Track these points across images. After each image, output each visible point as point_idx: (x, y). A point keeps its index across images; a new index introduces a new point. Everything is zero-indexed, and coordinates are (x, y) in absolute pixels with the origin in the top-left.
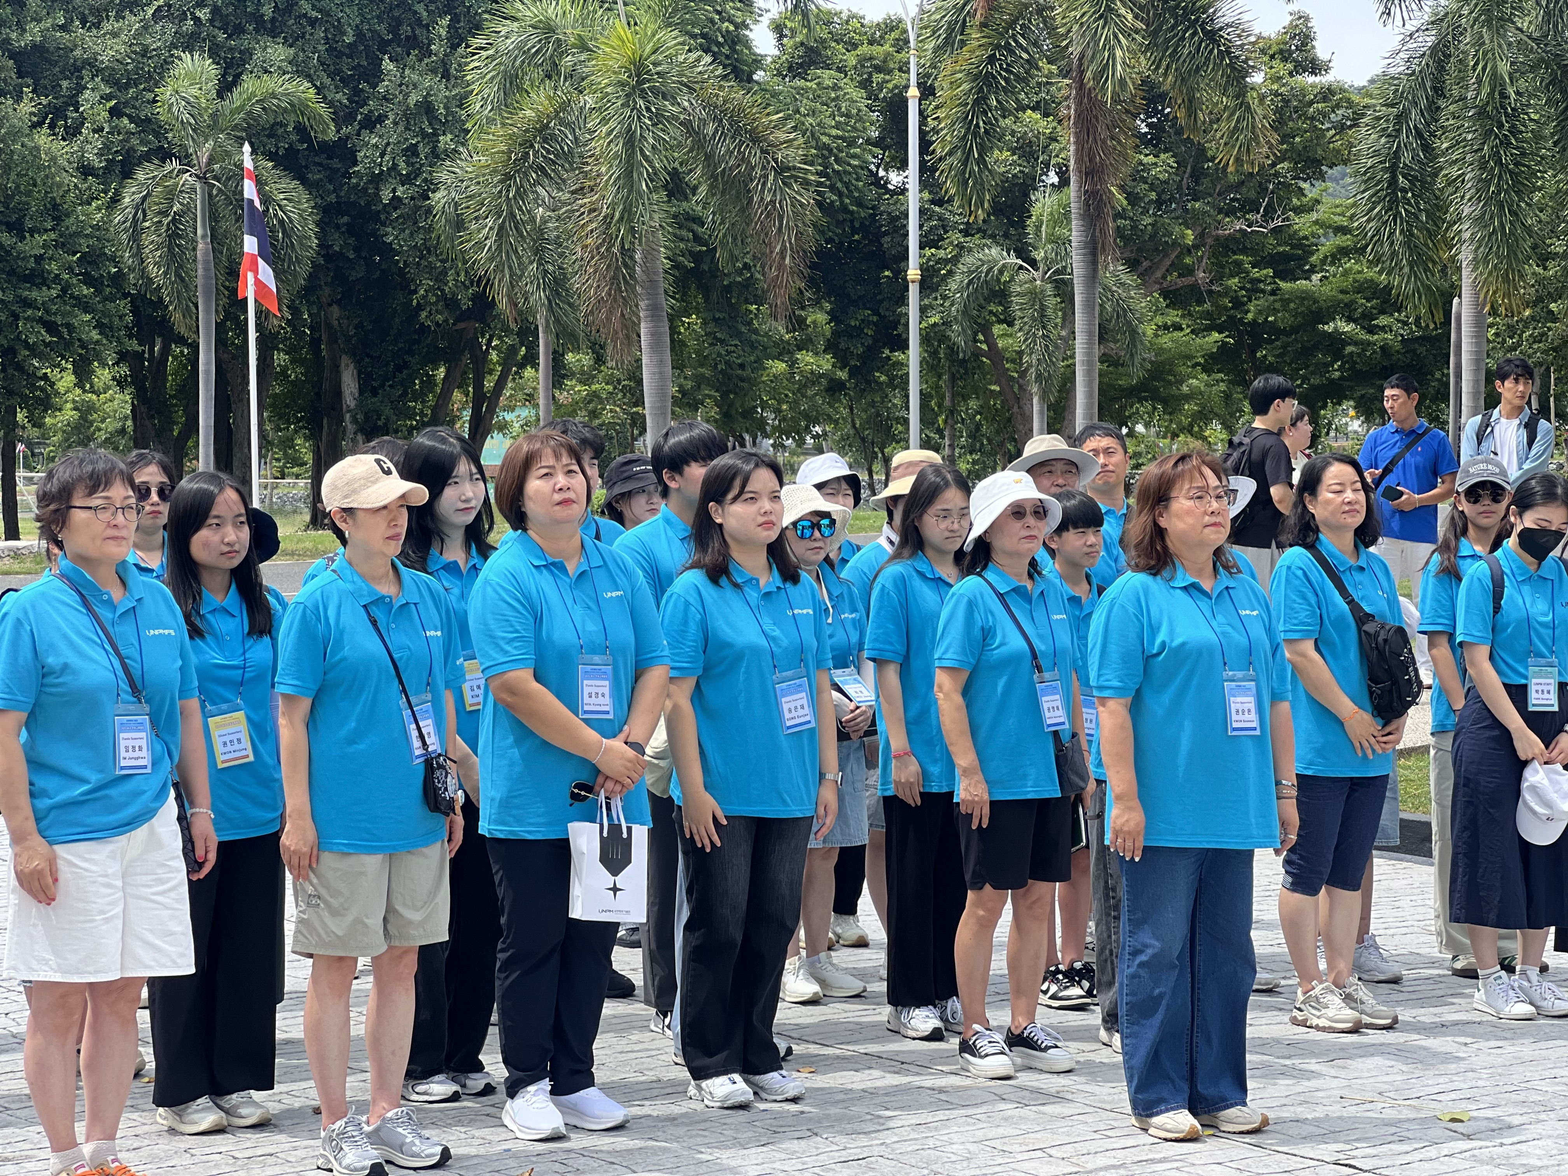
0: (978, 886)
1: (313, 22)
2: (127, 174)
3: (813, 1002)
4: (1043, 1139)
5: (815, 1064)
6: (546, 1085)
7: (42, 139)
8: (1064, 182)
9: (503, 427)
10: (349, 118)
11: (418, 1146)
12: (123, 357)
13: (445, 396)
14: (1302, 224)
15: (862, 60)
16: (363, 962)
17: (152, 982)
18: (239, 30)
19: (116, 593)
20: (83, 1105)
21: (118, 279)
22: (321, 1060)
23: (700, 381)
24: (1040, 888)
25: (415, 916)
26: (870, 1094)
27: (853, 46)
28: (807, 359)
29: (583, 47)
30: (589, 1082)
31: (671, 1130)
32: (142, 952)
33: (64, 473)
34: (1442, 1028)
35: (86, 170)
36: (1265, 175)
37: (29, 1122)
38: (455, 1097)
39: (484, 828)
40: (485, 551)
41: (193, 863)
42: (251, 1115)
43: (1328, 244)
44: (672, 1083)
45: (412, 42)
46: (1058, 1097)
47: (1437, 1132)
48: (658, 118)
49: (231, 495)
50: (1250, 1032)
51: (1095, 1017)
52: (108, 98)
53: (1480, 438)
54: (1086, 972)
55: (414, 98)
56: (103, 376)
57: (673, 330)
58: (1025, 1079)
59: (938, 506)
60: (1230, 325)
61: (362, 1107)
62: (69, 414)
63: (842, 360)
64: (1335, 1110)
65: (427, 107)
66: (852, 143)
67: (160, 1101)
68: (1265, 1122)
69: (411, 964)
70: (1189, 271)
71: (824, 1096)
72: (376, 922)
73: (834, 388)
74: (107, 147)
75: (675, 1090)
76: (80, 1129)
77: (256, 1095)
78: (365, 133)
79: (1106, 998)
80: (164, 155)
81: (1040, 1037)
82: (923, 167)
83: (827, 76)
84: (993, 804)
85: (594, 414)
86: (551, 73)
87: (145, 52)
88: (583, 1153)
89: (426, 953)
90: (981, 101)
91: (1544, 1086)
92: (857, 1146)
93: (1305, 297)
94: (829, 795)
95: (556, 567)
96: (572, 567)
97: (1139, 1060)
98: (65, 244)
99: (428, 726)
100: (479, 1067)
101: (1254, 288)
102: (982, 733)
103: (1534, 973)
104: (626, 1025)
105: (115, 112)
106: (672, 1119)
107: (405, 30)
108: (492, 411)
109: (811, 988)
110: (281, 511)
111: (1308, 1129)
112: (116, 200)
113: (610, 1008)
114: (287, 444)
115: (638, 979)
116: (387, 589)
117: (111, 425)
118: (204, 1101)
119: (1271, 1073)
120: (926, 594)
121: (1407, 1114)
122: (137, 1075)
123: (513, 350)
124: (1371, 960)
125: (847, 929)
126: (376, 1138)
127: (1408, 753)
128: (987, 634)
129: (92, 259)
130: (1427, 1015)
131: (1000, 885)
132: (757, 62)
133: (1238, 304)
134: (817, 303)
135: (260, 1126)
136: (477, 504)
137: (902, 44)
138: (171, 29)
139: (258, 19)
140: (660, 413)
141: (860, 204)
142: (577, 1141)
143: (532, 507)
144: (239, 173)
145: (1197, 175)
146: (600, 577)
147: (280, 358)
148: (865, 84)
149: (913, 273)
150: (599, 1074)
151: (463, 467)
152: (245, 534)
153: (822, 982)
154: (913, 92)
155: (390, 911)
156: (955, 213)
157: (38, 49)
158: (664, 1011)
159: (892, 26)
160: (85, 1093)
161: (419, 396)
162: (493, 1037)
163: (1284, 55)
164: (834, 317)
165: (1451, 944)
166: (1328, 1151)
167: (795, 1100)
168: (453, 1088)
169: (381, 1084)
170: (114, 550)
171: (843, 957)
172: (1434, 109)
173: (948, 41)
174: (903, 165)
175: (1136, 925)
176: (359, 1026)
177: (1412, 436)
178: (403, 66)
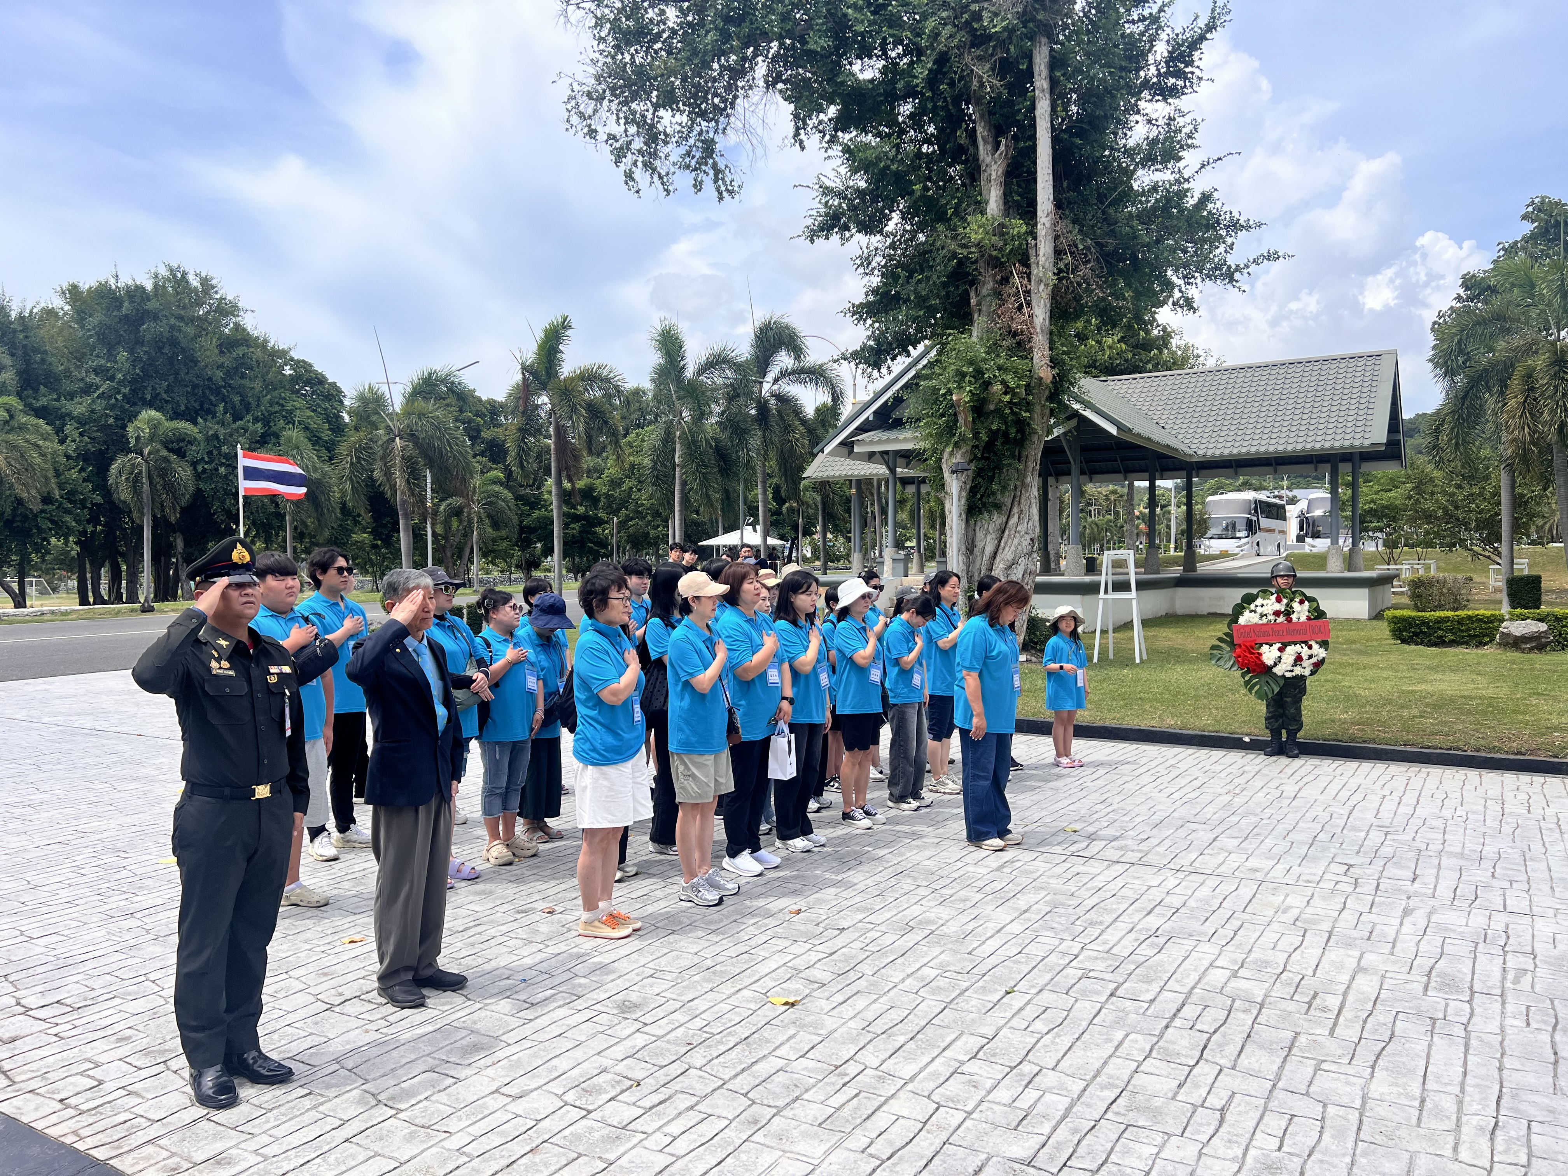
1: (167, 402)
6: (748, 851)
11: (728, 886)
18: (135, 404)
25: (722, 781)
30: (759, 848)
32: (641, 809)
35: (68, 457)
45: (208, 412)
52: (77, 428)
55: (211, 433)
65: (216, 436)
74: (77, 448)
78: (189, 446)
81: (871, 810)
90: (523, 440)
99: (728, 694)
105: (81, 434)
107: (206, 406)
138: (104, 402)
139: (143, 399)
142: (769, 875)
155: (715, 779)
167: (824, 845)
178: (205, 420)
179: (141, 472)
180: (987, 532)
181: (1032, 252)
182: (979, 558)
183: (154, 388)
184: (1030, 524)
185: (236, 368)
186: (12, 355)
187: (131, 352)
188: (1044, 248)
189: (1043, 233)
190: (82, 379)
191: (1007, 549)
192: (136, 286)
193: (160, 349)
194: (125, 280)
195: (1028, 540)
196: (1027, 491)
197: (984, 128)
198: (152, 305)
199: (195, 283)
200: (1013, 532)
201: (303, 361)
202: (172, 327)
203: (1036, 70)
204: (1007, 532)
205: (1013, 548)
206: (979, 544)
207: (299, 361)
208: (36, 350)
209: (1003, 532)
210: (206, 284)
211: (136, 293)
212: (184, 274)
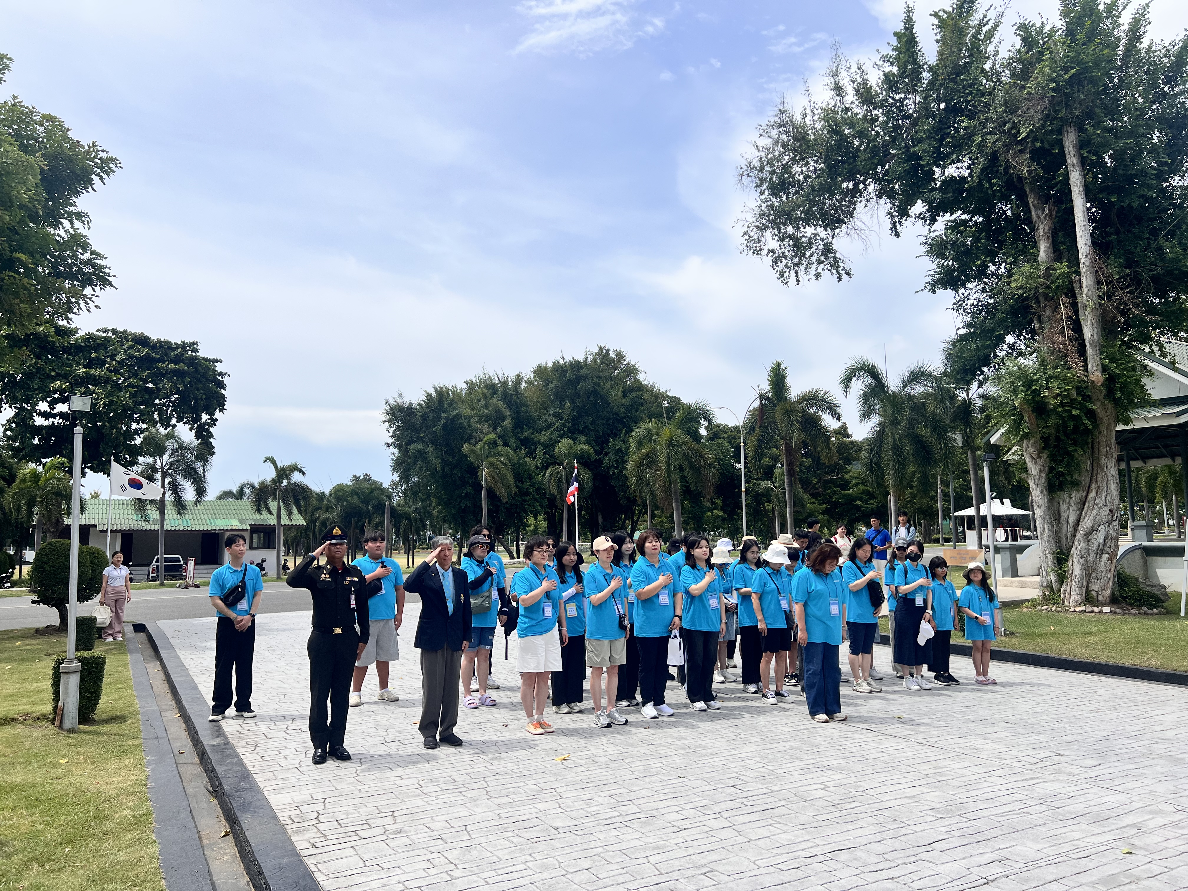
0: (765, 652)
1: (592, 430)
2: (547, 469)
3: (723, 682)
4: (786, 721)
5: (723, 699)
6: (652, 703)
7: (527, 459)
8: (783, 465)
9: (639, 530)
10: (601, 453)
11: (619, 719)
12: (545, 513)
13: (624, 522)
14: (846, 477)
15: (729, 436)
16: (605, 669)
17: (552, 673)
18: (575, 433)
19: (543, 572)
20: (535, 705)
21: (545, 494)
22: (594, 695)
23: (689, 518)
24: (783, 652)
25: (617, 657)
26: (738, 708)
27: (726, 433)
28: (716, 512)
29: (658, 434)
30: (664, 703)
31: (686, 717)
32: (550, 665)
33: (532, 542)
34: (894, 692)
35: (537, 468)
36: (836, 464)
37: (521, 710)
38: (629, 706)
39: (635, 634)
40: (634, 561)
41: (562, 642)
42: (577, 709)
43: (854, 481)
44: (686, 704)
45: (616, 434)
46: (789, 710)
47: (895, 721)
48: (676, 452)
49: (572, 547)
50: (841, 693)
51: (799, 688)
52: (543, 450)
53: (896, 532)
54: (796, 676)
55: (617, 448)
56: (540, 518)
57: (682, 505)
58: (780, 704)
59: (751, 550)
60: (828, 503)
61: (605, 708)
62: (532, 527)
63: (725, 513)
64: (865, 714)
65: (620, 450)
66: (726, 457)
67: (553, 705)
68: (846, 717)
69: (616, 670)
70: (817, 489)
71: (726, 708)
72: (607, 658)
73: (723, 519)
74: (542, 462)
75: (686, 706)
76: (534, 712)
77: (578, 704)
78: (605, 457)
79: (802, 683)
80: (556, 463)
81: (784, 693)
82: (745, 463)
83: (720, 440)
84: (768, 629)
85: (662, 526)
86: (650, 441)
87: (551, 439)
88: (662, 722)
89: (621, 667)
90: (759, 447)
91: (925, 709)
92: (735, 722)
93: (849, 495)
94: (723, 626)
95: (652, 566)
96: (657, 566)
97: (810, 700)
98: (533, 485)
99: (620, 606)
100: (635, 698)
101: (835, 493)
102: (765, 611)
103: (919, 677)
104: (673, 688)
105: (544, 453)
106: (686, 713)
107: (614, 431)
108: (636, 525)
109: (722, 679)
110: (584, 552)
111: (858, 720)
112: (544, 475)
113: (669, 683)
114: (585, 534)
115: (676, 675)
116: (609, 571)
117: (542, 530)
118: (565, 705)
119: (848, 705)
120: (749, 573)
121: (886, 716)
122: (548, 697)
123: (641, 510)
124: (874, 673)
125: (732, 663)
126: (609, 716)
127: (882, 617)
128: (765, 584)
129: (539, 489)
130: (890, 689)
131: (772, 651)
132: (702, 437)
133: (831, 497)
134: (718, 498)
135: (580, 712)
136: (632, 549)
137: (739, 432)
138: (558, 433)
139: (579, 431)
140: (678, 526)
141: (729, 472)
142: (661, 719)
143: (646, 550)
144: (573, 467)
145: (818, 464)
146: (664, 568)
147: (583, 513)
148: (730, 442)
149: (743, 490)
150: (666, 701)
151: (628, 539)
152: (576, 557)
153: (725, 677)
154: (742, 444)
155: (611, 655)
156: (754, 474)
157: (526, 439)
158: (683, 684)
159: (737, 428)
160: (536, 703)
161: (618, 522)
162: (638, 690)
163: (840, 433)
164: (723, 501)
165: (895, 669)
166: (864, 726)
167: (718, 709)
168: (628, 703)
169: (609, 702)
170: (543, 562)
171: (730, 670)
172: (880, 446)
173: (750, 431)
174: (740, 463)
175: (808, 663)
176: (604, 686)
177: (878, 532)
178: (614, 440)
179: (562, 476)
180: (1069, 505)
181: (1076, 286)
182: (1065, 526)
183: (585, 423)
184: (1108, 498)
185: (632, 406)
186: (510, 409)
187: (573, 402)
188: (1087, 281)
189: (1084, 270)
190: (547, 420)
191: (1087, 518)
192: (576, 361)
193: (589, 398)
194: (568, 359)
195: (1107, 511)
196: (1102, 470)
197: (1034, 198)
198: (583, 372)
199: (612, 355)
200: (1091, 504)
201: (675, 397)
202: (594, 384)
203: (1067, 150)
204: (1087, 505)
205: (1092, 518)
206: (1064, 515)
207: (672, 398)
208: (523, 405)
209: (1084, 505)
210: (620, 356)
211: (576, 366)
212: (608, 350)
